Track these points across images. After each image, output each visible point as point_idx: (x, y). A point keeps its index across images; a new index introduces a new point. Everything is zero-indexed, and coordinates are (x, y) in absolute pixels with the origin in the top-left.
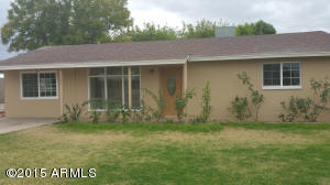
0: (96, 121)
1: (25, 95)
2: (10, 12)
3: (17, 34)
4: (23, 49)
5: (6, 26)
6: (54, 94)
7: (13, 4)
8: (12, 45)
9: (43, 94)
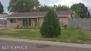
0: (22, 28)
1: (11, 23)
2: (10, 3)
3: (11, 8)
4: (13, 12)
5: (9, 6)
6: (16, 23)
7: (10, 1)
8: (10, 11)
9: (14, 23)
